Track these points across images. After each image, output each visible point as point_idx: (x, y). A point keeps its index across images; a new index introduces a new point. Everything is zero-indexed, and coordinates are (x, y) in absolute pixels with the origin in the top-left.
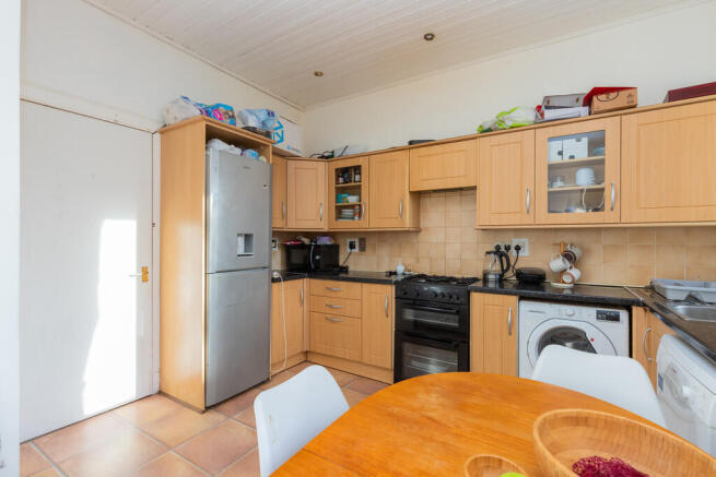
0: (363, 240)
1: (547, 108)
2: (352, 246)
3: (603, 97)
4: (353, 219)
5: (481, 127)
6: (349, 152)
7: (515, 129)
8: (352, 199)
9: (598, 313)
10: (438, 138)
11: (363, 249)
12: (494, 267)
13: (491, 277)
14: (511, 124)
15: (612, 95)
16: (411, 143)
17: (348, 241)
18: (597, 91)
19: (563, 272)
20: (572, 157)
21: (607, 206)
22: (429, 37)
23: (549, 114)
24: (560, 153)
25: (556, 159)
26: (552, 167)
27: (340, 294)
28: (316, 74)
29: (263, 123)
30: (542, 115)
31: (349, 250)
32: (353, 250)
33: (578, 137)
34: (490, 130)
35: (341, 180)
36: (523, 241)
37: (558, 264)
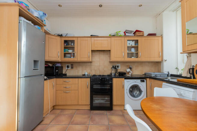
0: (72, 65)
1: (126, 33)
2: (68, 67)
3: (138, 32)
4: (71, 58)
5: (110, 35)
6: (68, 35)
7: (120, 36)
8: (70, 51)
9: (141, 80)
10: (100, 35)
11: (72, 68)
12: (113, 72)
13: (113, 74)
14: (119, 35)
15: (140, 32)
16: (91, 36)
17: (66, 65)
18: (137, 31)
19: (129, 72)
20: (132, 45)
21: (139, 57)
22: (100, 6)
23: (127, 34)
24: (129, 44)
25: (129, 45)
26: (128, 47)
27: (70, 83)
28: (59, 6)
29: (41, 17)
30: (125, 34)
31: (67, 68)
32: (68, 68)
33: (133, 41)
34: (114, 36)
35: (65, 44)
36: (119, 65)
37: (128, 70)
